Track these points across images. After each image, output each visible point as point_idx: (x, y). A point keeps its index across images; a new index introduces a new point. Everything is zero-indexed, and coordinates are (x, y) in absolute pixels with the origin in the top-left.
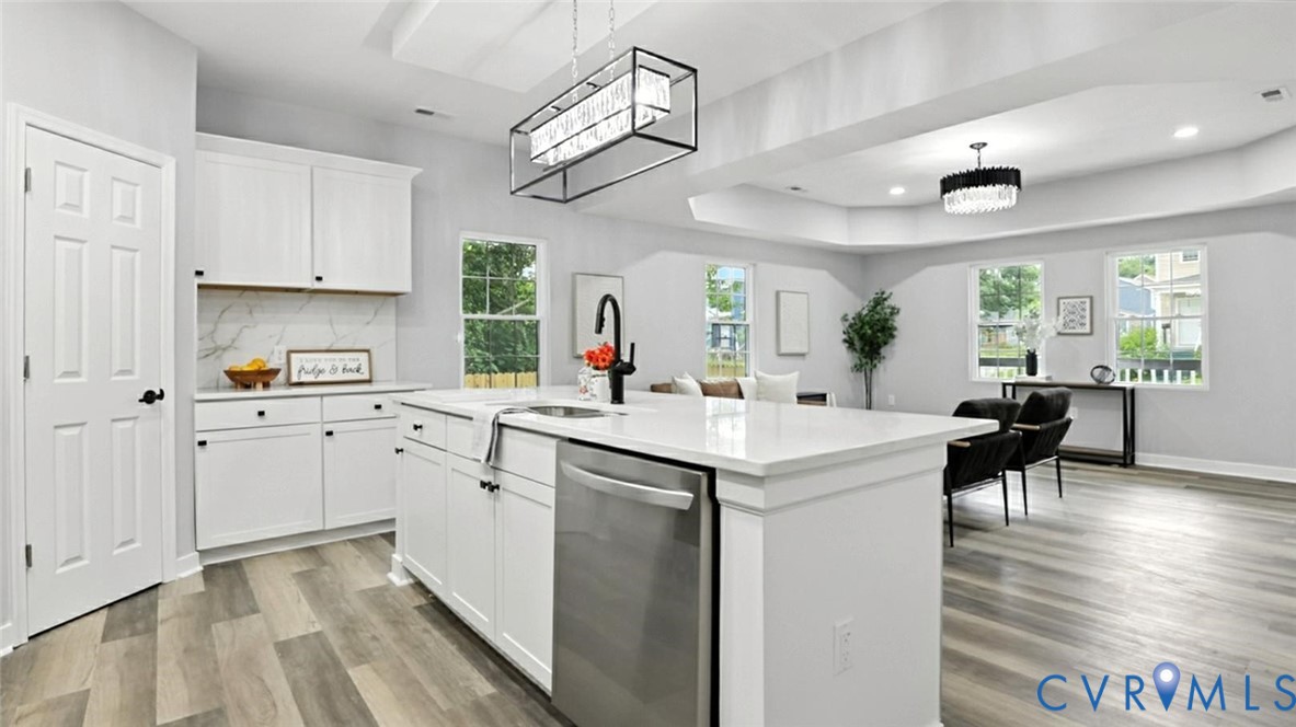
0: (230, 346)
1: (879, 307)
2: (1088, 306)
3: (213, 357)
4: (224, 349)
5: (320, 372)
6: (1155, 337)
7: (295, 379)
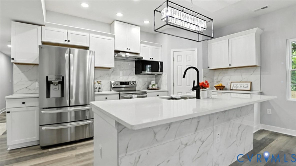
0: (220, 81)
3: (218, 83)
4: (220, 82)
5: (237, 87)
7: (231, 89)
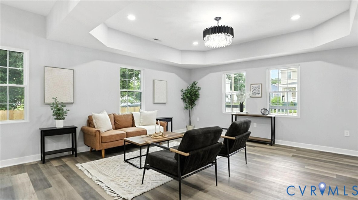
1: (193, 87)
2: (260, 87)
6: (280, 99)
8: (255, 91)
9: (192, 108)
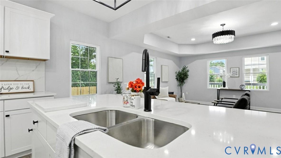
1: (184, 70)
2: (238, 70)
5: (11, 89)
8: (234, 73)
9: (183, 85)
